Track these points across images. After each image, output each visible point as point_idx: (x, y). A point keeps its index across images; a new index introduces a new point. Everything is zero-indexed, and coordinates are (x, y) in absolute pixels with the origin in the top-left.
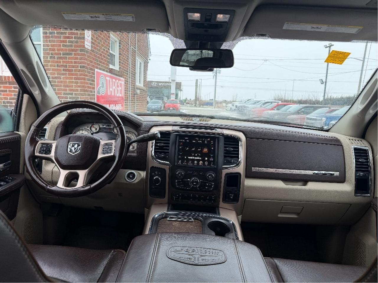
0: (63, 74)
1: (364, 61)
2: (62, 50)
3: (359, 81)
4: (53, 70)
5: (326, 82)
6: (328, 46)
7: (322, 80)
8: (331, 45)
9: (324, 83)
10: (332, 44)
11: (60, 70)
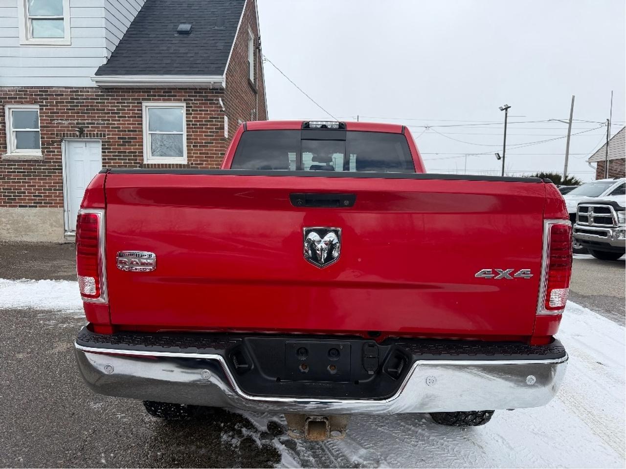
0: (205, 161)
1: (570, 123)
2: (204, 139)
3: (565, 153)
4: (196, 157)
5: (504, 157)
6: (504, 107)
7: (498, 154)
8: (507, 107)
9: (502, 159)
10: (509, 106)
11: (203, 157)
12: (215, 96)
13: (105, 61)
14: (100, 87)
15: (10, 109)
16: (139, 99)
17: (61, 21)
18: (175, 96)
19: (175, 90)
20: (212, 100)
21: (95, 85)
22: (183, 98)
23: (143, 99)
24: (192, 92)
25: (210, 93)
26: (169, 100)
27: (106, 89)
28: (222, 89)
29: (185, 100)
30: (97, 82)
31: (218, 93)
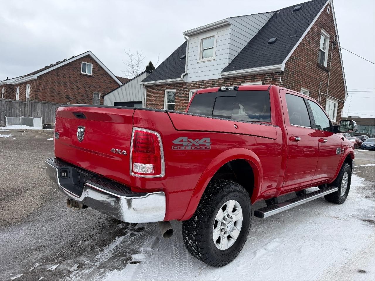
12: (277, 77)
13: (227, 65)
14: (223, 78)
15: (191, 91)
16: (240, 82)
17: (212, 49)
18: (257, 79)
19: (247, 77)
20: (276, 79)
21: (220, 77)
22: (261, 79)
23: (242, 82)
24: (265, 76)
25: (275, 75)
26: (254, 81)
27: (226, 79)
28: (282, 72)
29: (262, 80)
30: (222, 76)
31: (280, 74)
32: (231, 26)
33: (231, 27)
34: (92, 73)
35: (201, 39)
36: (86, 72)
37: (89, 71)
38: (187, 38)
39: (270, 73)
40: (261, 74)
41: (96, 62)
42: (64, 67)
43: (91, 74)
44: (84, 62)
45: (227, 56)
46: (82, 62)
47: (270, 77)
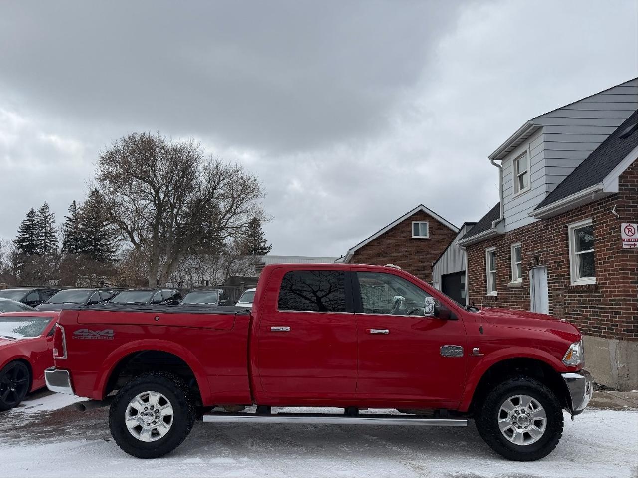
0: (608, 279)
2: (606, 254)
4: (601, 275)
11: (606, 275)
12: (611, 204)
13: (545, 195)
18: (585, 213)
20: (610, 209)
21: (533, 220)
22: (590, 214)
24: (595, 206)
25: (607, 201)
28: (616, 194)
29: (592, 215)
31: (614, 199)
32: (544, 128)
33: (544, 130)
34: (428, 234)
35: (515, 160)
36: (419, 235)
37: (424, 232)
38: (499, 162)
39: (601, 200)
40: (587, 205)
41: (433, 218)
42: (388, 233)
43: (428, 237)
44: (415, 222)
45: (544, 180)
46: (413, 222)
47: (601, 208)
